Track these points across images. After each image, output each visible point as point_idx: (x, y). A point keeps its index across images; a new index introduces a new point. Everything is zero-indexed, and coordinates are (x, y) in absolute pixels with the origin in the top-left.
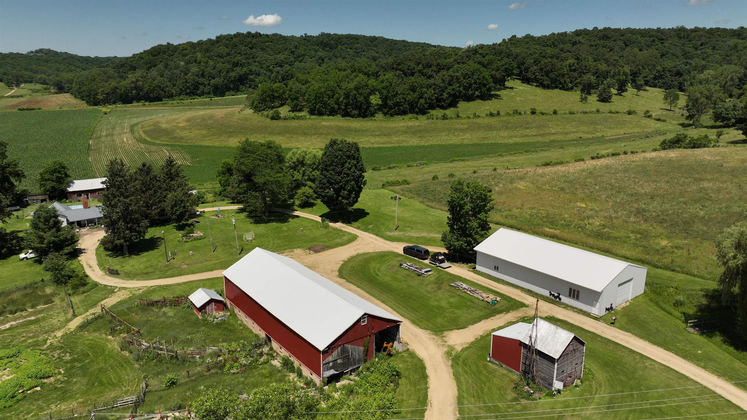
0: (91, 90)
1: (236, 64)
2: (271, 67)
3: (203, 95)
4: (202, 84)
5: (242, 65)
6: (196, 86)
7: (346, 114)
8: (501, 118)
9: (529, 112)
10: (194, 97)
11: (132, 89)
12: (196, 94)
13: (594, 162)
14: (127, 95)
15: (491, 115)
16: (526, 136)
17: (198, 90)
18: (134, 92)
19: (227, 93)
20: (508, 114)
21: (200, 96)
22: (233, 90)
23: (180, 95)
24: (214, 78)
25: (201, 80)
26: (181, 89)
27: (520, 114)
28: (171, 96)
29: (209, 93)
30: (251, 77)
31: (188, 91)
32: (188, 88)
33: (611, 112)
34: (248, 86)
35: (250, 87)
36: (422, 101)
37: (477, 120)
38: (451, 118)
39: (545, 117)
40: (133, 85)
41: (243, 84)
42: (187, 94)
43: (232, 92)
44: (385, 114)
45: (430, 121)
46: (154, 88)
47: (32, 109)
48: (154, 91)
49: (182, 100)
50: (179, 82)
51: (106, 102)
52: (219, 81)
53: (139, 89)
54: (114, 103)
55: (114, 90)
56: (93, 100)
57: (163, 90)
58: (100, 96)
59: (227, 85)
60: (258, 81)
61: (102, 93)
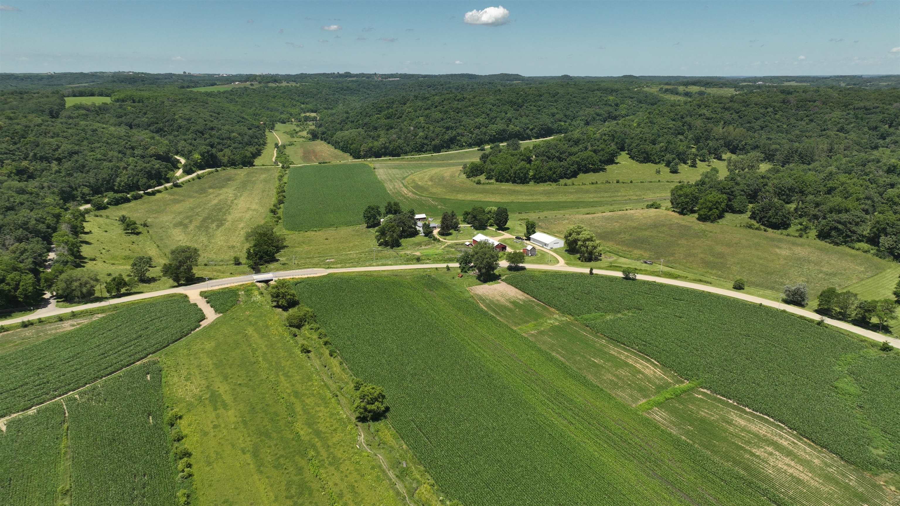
1: (448, 128)
2: (472, 130)
3: (425, 152)
4: (425, 144)
5: (452, 128)
6: (423, 145)
7: (514, 182)
8: (598, 186)
9: (615, 182)
10: (419, 153)
11: (382, 148)
12: (422, 152)
13: (610, 213)
14: (378, 152)
15: (592, 183)
16: (603, 197)
17: (423, 148)
18: (383, 150)
19: (441, 150)
20: (602, 183)
22: (446, 148)
23: (412, 152)
24: (434, 140)
25: (425, 141)
26: (412, 148)
27: (610, 183)
28: (406, 153)
29: (430, 151)
30: (459, 138)
31: (417, 149)
32: (417, 147)
33: (668, 182)
34: (456, 144)
36: (555, 176)
37: (583, 187)
38: (570, 185)
39: (624, 185)
40: (383, 146)
41: (452, 143)
42: (416, 151)
43: (445, 150)
44: (535, 182)
45: (558, 186)
46: (396, 148)
47: (326, 163)
48: (395, 149)
49: (413, 155)
50: (412, 143)
51: (365, 157)
52: (437, 142)
53: (386, 148)
54: (370, 157)
55: (371, 149)
56: (357, 155)
57: (401, 149)
58: (361, 153)
59: (442, 145)
60: (463, 141)
61: (363, 151)
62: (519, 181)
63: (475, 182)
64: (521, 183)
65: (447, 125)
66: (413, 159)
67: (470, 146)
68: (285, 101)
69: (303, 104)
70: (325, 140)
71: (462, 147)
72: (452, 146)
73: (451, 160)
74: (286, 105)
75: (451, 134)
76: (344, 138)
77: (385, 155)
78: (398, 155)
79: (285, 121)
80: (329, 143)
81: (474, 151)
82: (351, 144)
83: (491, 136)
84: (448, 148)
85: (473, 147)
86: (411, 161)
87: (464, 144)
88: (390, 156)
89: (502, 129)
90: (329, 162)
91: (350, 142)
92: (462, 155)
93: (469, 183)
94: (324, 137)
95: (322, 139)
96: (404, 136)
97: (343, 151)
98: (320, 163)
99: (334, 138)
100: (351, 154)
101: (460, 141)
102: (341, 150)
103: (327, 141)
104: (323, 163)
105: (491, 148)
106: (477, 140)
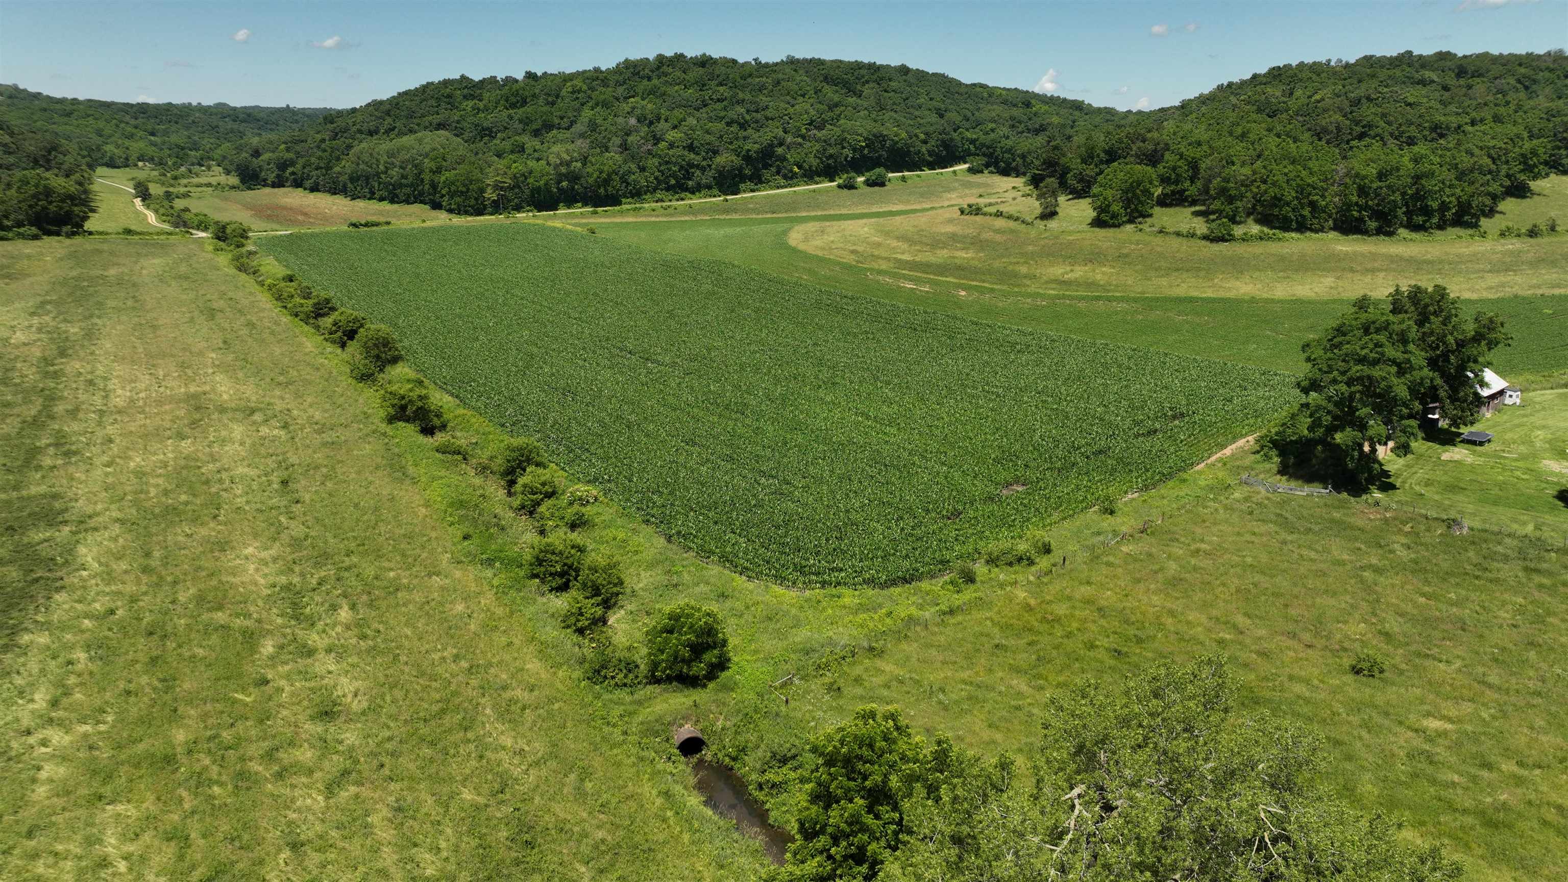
0: (471, 182)
3: (700, 191)
4: (698, 167)
6: (687, 170)
10: (683, 195)
11: (560, 177)
12: (687, 190)
14: (546, 192)
17: (690, 179)
18: (563, 184)
19: (742, 186)
21: (693, 193)
22: (750, 179)
23: (655, 190)
24: (716, 152)
25: (693, 157)
28: (637, 194)
29: (709, 187)
30: (780, 151)
31: (673, 182)
32: (674, 176)
34: (774, 169)
35: (778, 173)
40: (563, 170)
41: (765, 167)
42: (668, 189)
43: (750, 185)
46: (609, 175)
47: (376, 225)
48: (607, 182)
49: (662, 201)
50: (652, 162)
51: (497, 207)
52: (725, 159)
53: (574, 178)
54: (518, 208)
55: (518, 182)
56: (473, 202)
57: (624, 180)
58: (490, 195)
59: (740, 169)
60: (792, 160)
61: (496, 187)
63: (1191, 236)
64: (1379, 232)
65: (732, 114)
66: (671, 211)
67: (810, 175)
68: (101, 124)
69: (153, 134)
70: (298, 184)
71: (790, 178)
72: (766, 174)
73: (795, 210)
74: (107, 132)
75: (755, 141)
76: (404, 156)
77: (571, 199)
78: (617, 201)
79: (119, 162)
80: (314, 189)
81: (827, 190)
82: (438, 171)
83: (855, 150)
84: (758, 180)
85: (817, 179)
86: (671, 215)
87: (796, 169)
88: (585, 204)
89: (874, 132)
90: (388, 223)
91: (428, 164)
92: (813, 201)
93: (1159, 240)
94: (293, 173)
95: (279, 184)
96: (617, 141)
97: (392, 202)
98: (354, 225)
99: (344, 167)
100: (436, 206)
101: (785, 159)
102: (381, 199)
103: (308, 183)
104: (366, 225)
105: (870, 183)
106: (828, 158)
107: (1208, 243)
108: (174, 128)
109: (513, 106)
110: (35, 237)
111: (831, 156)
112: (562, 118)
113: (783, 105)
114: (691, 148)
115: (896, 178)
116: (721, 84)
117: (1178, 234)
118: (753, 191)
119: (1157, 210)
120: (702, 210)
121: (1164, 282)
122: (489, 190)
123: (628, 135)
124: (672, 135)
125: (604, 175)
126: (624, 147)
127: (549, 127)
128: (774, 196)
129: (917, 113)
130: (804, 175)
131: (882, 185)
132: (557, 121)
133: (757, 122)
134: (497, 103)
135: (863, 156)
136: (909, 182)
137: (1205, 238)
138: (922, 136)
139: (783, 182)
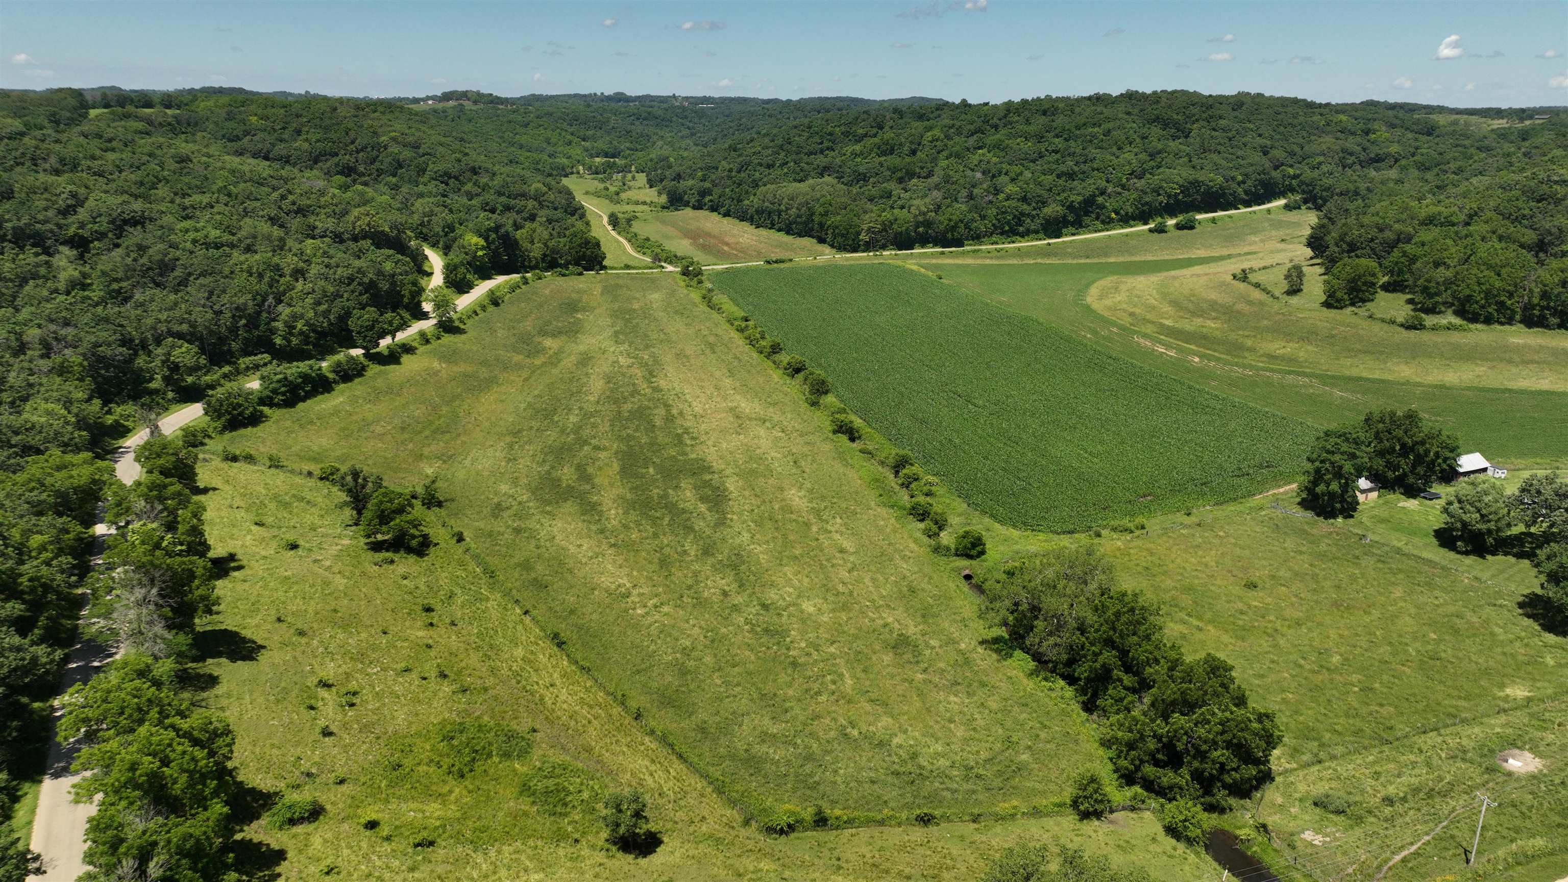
0: (850, 226)
2: (1124, 180)
3: (1028, 235)
4: (1025, 216)
6: (1019, 218)
10: (1014, 239)
11: (918, 224)
12: (1018, 234)
14: (907, 235)
17: (1021, 226)
18: (920, 229)
19: (1064, 231)
21: (1023, 237)
22: (1073, 224)
23: (991, 234)
24: (1044, 203)
25: (1025, 208)
26: (993, 225)
28: (977, 238)
29: (1037, 232)
30: (1100, 200)
31: (1007, 228)
32: (1008, 223)
34: (1094, 216)
35: (1097, 218)
40: (921, 219)
41: (1088, 214)
42: (1002, 234)
43: (1071, 229)
46: (956, 223)
47: (782, 261)
48: (954, 228)
49: (997, 243)
50: (992, 212)
51: (871, 246)
52: (1053, 209)
53: (928, 224)
54: (884, 247)
55: (886, 227)
56: (851, 242)
57: (967, 227)
58: (863, 237)
59: (1065, 217)
60: (1110, 208)
61: (869, 230)
62: (1555, 321)
63: (1392, 322)
64: (1559, 327)
65: (1063, 168)
66: (1002, 253)
67: (1126, 220)
70: (713, 209)
71: (1108, 223)
72: (1086, 220)
73: (1106, 255)
75: (1078, 192)
76: (800, 199)
77: (924, 241)
78: (959, 244)
80: (727, 214)
81: (1138, 234)
82: (826, 214)
83: (1169, 196)
84: (1078, 225)
85: (1132, 223)
86: (1001, 257)
87: (1113, 215)
88: (935, 245)
89: (1191, 178)
90: (791, 260)
91: (819, 209)
92: (1123, 245)
93: (1366, 324)
94: (711, 201)
95: (698, 207)
96: (964, 193)
97: (788, 233)
98: (768, 262)
99: (753, 202)
100: (821, 241)
101: (1104, 207)
102: (779, 230)
103: (722, 210)
104: (776, 262)
105: (1179, 227)
106: (1143, 205)
107: (1402, 330)
108: (599, 134)
109: (884, 153)
110: (581, 274)
111: (1147, 203)
112: (922, 168)
113: (1109, 157)
114: (1024, 199)
115: (1207, 220)
116: (1057, 136)
117: (1383, 320)
118: (1073, 234)
119: (1381, 295)
120: (1027, 253)
121: (1349, 362)
122: (863, 234)
123: (973, 186)
124: (1011, 188)
125: (952, 223)
126: (971, 197)
127: (911, 175)
128: (1090, 240)
129: (1240, 153)
130: (1121, 220)
131: (1192, 228)
132: (917, 170)
133: (1084, 173)
134: (871, 150)
135: (1178, 202)
136: (1219, 223)
137: (1402, 325)
138: (1240, 178)
139: (1100, 226)
